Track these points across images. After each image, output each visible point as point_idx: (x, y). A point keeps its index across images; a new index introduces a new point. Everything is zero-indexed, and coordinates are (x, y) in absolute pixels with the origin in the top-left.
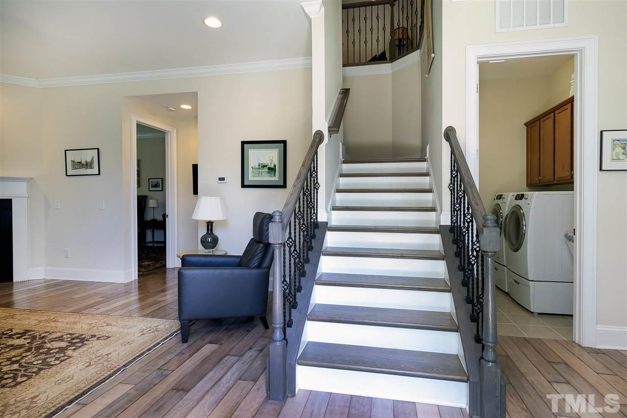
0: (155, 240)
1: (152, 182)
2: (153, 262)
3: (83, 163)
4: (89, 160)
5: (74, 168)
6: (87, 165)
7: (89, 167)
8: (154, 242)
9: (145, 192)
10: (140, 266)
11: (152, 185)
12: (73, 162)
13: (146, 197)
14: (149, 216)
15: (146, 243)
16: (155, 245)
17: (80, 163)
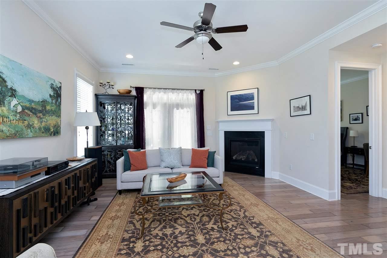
0: (355, 163)
1: (352, 116)
2: (354, 185)
3: (300, 107)
4: (304, 105)
5: (295, 111)
6: (303, 108)
7: (304, 110)
8: (353, 164)
9: (347, 125)
10: (342, 186)
11: (352, 119)
12: (294, 107)
13: (347, 128)
14: (350, 144)
15: (346, 164)
16: (355, 167)
17: (298, 107)
